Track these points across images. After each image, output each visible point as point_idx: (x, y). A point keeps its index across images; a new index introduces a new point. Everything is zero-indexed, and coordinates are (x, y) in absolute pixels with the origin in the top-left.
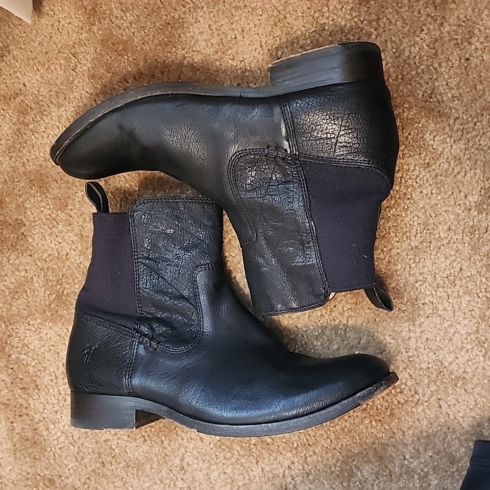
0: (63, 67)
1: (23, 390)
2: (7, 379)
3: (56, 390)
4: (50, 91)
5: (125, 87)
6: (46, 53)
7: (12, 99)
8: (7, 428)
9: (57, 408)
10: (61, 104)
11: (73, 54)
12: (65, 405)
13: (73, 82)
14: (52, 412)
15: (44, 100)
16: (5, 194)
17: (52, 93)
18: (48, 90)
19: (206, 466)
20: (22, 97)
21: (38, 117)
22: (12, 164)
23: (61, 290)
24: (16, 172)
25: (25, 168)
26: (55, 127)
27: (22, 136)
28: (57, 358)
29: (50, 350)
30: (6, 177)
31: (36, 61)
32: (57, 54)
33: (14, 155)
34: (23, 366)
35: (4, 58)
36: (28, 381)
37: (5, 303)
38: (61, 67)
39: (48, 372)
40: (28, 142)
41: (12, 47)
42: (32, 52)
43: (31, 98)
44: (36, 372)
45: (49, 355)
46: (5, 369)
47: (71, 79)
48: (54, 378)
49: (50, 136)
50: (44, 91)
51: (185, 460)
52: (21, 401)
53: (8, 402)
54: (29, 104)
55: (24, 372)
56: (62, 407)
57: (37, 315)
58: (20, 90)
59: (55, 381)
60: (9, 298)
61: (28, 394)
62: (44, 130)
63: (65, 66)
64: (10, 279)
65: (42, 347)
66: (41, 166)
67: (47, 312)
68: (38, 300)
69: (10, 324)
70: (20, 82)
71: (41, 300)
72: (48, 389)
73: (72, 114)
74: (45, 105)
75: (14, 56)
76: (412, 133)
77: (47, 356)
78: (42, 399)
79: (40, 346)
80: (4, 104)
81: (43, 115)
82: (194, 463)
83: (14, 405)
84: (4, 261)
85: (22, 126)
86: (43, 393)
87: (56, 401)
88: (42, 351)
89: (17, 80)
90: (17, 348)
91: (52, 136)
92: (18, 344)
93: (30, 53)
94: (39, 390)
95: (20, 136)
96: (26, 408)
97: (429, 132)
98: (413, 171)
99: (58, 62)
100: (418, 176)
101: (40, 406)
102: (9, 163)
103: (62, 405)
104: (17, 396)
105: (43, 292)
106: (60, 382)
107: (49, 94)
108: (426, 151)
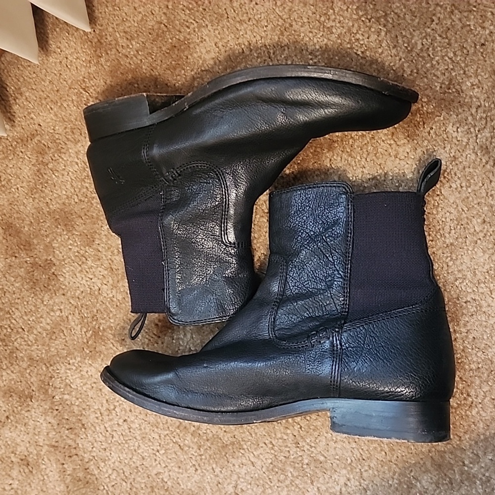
0: (75, 103)
1: (70, 430)
2: (53, 421)
3: (102, 427)
4: (66, 128)
6: (58, 91)
7: (30, 141)
8: (58, 470)
9: (105, 445)
10: (77, 140)
11: (84, 89)
12: (113, 441)
14: (101, 450)
15: (61, 138)
16: (32, 236)
17: (67, 130)
18: (63, 128)
19: (261, 490)
20: (38, 138)
21: (56, 156)
22: (36, 205)
23: (97, 327)
24: (41, 213)
25: (49, 208)
26: (74, 163)
27: (42, 176)
28: (100, 395)
29: (93, 387)
30: (31, 218)
31: (48, 100)
32: (68, 90)
33: (37, 196)
34: (67, 407)
35: (17, 101)
36: (74, 420)
37: (43, 345)
38: (73, 103)
39: (92, 410)
40: (49, 182)
41: (23, 89)
42: (43, 91)
43: (47, 137)
44: (81, 411)
45: (92, 393)
46: (51, 411)
48: (100, 415)
49: (70, 173)
50: (59, 129)
51: (239, 487)
52: (70, 442)
53: (56, 444)
54: (46, 144)
55: (69, 412)
56: (110, 444)
57: (76, 353)
58: (36, 131)
59: (101, 418)
60: (47, 339)
61: (75, 434)
62: (64, 167)
63: (78, 102)
64: (46, 320)
65: (84, 385)
66: (64, 204)
67: (85, 349)
68: (76, 338)
69: (51, 365)
70: (36, 122)
71: (78, 338)
72: (95, 427)
74: (62, 143)
75: (27, 98)
76: (434, 127)
77: (90, 393)
78: (89, 437)
79: (82, 384)
80: (22, 146)
81: (60, 153)
82: (248, 489)
83: (63, 446)
84: (38, 303)
85: (41, 166)
86: (90, 432)
87: (104, 439)
88: (85, 389)
89: (32, 121)
90: (60, 388)
91: (72, 173)
92: (60, 385)
93: (42, 93)
94: (85, 429)
95: (40, 176)
96: (75, 448)
97: (451, 124)
99: (70, 99)
101: (88, 445)
102: (33, 205)
103: (110, 442)
104: (65, 437)
105: (79, 330)
106: (106, 418)
107: (65, 131)
108: (451, 144)
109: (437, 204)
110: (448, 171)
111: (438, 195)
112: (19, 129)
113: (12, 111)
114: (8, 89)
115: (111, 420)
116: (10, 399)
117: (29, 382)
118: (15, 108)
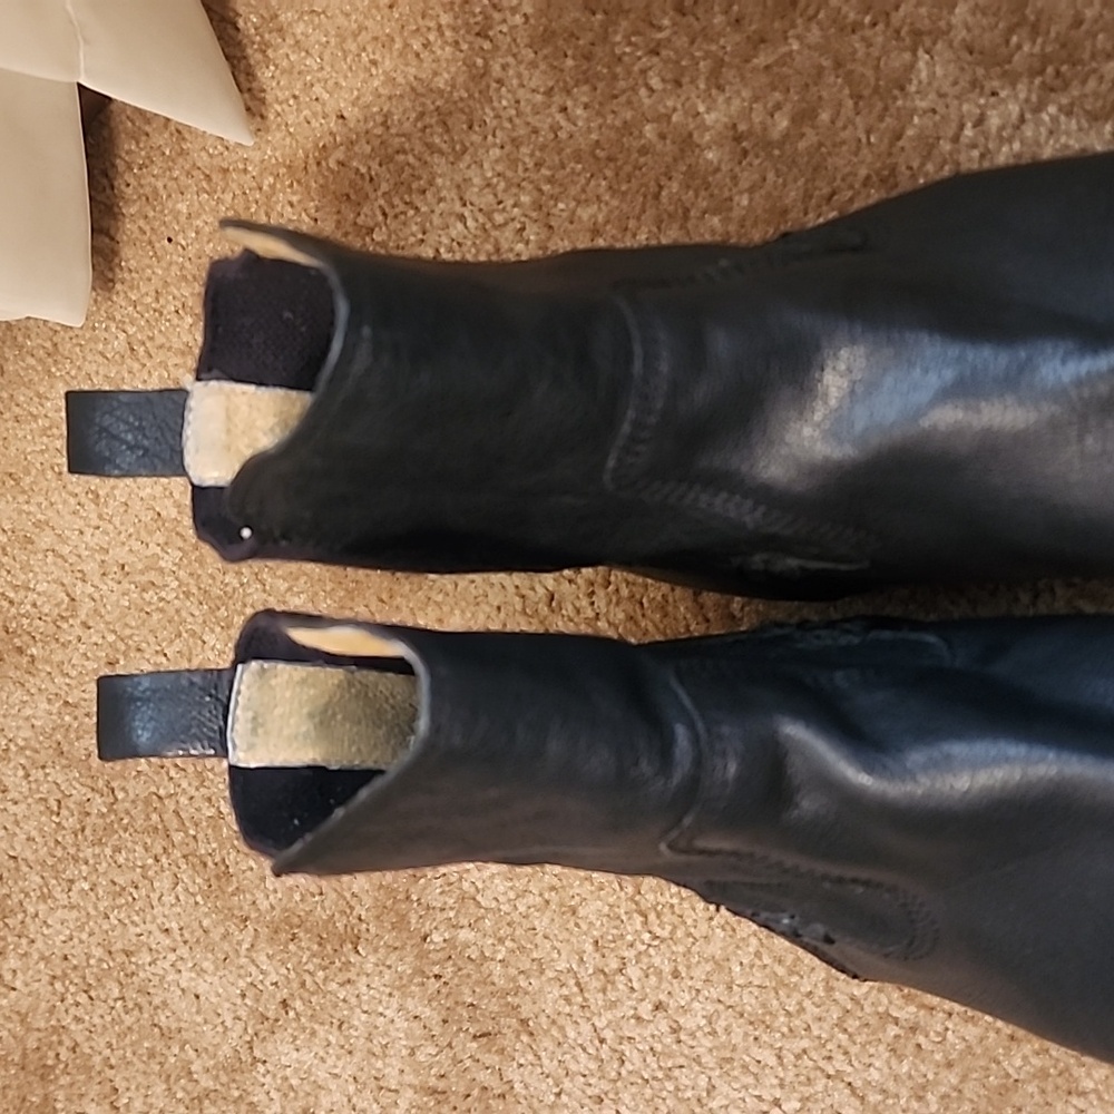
0: (448, 33)
1: (484, 1040)
2: (427, 1012)
3: (586, 1028)
4: (422, 115)
5: (652, 45)
9: (600, 1085)
10: (459, 146)
12: (624, 1072)
13: (486, 72)
14: (587, 1101)
15: (407, 146)
17: (427, 120)
21: (396, 201)
26: (451, 219)
28: (571, 925)
29: (547, 902)
31: (364, 37)
34: (471, 966)
35: (270, 52)
36: (496, 1009)
38: (442, 34)
39: (550, 974)
41: (286, 17)
44: (514, 979)
45: (546, 921)
46: (418, 980)
47: (480, 62)
48: (575, 989)
50: (403, 120)
52: (484, 1077)
53: (441, 1085)
54: (363, 170)
55: (477, 983)
56: (615, 1081)
59: (580, 999)
61: (502, 1051)
62: (420, 236)
65: (518, 896)
70: (328, 110)
72: (562, 1029)
73: (499, 168)
74: (412, 160)
75: (297, 42)
77: (541, 923)
78: (546, 1061)
79: (512, 895)
80: (291, 186)
81: (410, 190)
83: (462, 1090)
86: (547, 1043)
87: (593, 1066)
88: (522, 909)
89: (317, 108)
90: (442, 910)
92: (442, 898)
94: (531, 1034)
96: (502, 1096)
99: (432, 24)
101: (544, 1087)
103: (613, 1074)
104: (468, 1063)
106: (595, 1000)
107: (419, 125)
112: (276, 136)
113: (254, 85)
114: (241, 24)
115: (613, 1005)
116: (292, 947)
117: (348, 895)
118: (265, 75)
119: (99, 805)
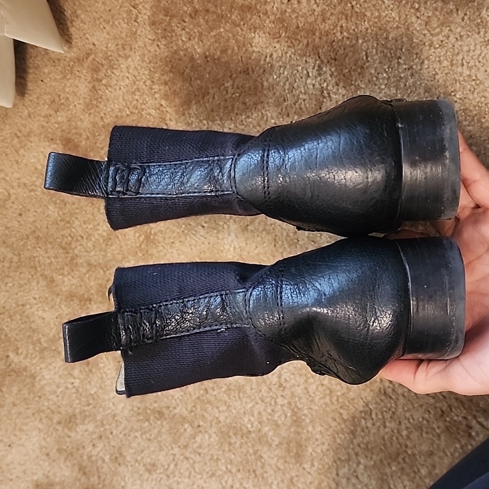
0: (126, 20)
4: (117, 45)
5: (183, 27)
6: (110, 11)
7: (85, 60)
8: (115, 368)
10: (127, 55)
11: (134, 7)
13: (136, 33)
15: (113, 54)
16: (88, 150)
18: (115, 45)
19: (304, 379)
20: (92, 56)
21: (109, 71)
22: (92, 120)
23: (149, 231)
24: (96, 126)
25: (104, 122)
26: (125, 78)
27: (97, 91)
30: (88, 133)
31: (101, 20)
32: (119, 9)
33: (92, 111)
35: (74, 23)
37: (100, 251)
38: (124, 20)
40: (103, 97)
41: (79, 12)
42: (96, 13)
43: (101, 55)
47: (134, 30)
49: (122, 87)
50: (111, 46)
51: (283, 377)
54: (100, 61)
57: (130, 257)
58: (91, 50)
60: (104, 246)
62: (116, 82)
63: (128, 19)
64: (102, 227)
66: (117, 117)
67: (138, 253)
68: (129, 243)
69: (108, 270)
70: (90, 42)
71: (131, 242)
73: (139, 63)
74: (114, 59)
75: (82, 20)
76: (468, 13)
80: (78, 65)
81: (113, 68)
82: (291, 379)
84: (95, 212)
85: (96, 83)
89: (87, 41)
91: (124, 87)
93: (95, 14)
95: (95, 92)
97: (485, 9)
98: (474, 51)
99: (121, 17)
100: (480, 55)
102: (89, 120)
105: (133, 235)
107: (116, 48)
108: (485, 28)
109: (473, 89)
110: (483, 55)
111: (474, 80)
112: (75, 49)
113: (69, 33)
114: (66, 13)
116: (72, 303)
117: (88, 286)
118: (72, 30)
119: (16, 259)
